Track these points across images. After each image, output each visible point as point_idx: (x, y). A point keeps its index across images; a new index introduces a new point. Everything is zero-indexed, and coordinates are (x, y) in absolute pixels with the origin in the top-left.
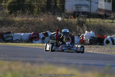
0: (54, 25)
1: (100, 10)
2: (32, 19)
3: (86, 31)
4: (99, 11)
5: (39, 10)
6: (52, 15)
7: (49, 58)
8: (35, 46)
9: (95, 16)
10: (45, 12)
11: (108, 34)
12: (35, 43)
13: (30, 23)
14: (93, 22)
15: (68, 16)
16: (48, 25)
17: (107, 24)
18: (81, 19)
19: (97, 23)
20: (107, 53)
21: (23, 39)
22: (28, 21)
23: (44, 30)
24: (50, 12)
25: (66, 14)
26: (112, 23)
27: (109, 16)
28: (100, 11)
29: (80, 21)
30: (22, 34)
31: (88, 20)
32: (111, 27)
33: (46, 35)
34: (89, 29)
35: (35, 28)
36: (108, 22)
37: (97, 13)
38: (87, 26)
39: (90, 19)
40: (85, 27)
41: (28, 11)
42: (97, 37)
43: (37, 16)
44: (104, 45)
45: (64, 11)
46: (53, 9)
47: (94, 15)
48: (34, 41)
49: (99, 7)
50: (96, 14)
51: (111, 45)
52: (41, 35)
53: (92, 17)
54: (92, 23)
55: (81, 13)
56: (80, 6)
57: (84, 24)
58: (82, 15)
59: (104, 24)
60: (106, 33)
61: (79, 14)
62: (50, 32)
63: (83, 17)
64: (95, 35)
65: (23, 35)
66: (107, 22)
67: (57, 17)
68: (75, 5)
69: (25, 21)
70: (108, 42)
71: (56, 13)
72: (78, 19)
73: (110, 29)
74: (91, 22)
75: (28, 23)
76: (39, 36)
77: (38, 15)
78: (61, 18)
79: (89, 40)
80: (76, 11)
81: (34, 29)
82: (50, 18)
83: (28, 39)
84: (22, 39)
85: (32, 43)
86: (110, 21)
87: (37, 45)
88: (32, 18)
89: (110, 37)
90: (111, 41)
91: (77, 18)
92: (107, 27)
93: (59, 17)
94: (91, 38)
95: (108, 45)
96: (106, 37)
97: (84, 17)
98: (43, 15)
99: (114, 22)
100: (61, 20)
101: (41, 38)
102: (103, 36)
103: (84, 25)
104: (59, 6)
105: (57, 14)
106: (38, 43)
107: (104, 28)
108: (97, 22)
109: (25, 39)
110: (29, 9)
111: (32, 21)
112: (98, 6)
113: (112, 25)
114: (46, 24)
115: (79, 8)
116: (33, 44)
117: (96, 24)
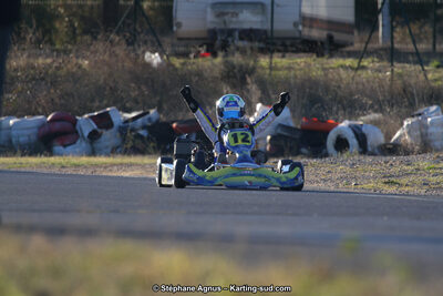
0: (133, 85)
1: (310, 21)
2: (49, 61)
3: (259, 106)
4: (304, 26)
5: (75, 29)
6: (125, 46)
7: (116, 211)
8: (63, 167)
9: (292, 46)
10: (98, 33)
11: (341, 112)
12: (60, 155)
13: (43, 79)
14: (282, 68)
15: (186, 46)
16: (112, 85)
17: (339, 74)
18: (237, 59)
19: (298, 73)
20: (342, 187)
21: (14, 140)
22: (32, 72)
23: (97, 104)
24: (118, 33)
25: (180, 39)
26: (357, 69)
27: (344, 45)
28: (311, 27)
29: (234, 67)
30: (11, 122)
31: (264, 61)
32: (354, 87)
33: (104, 121)
34: (269, 96)
35: (61, 97)
36: (342, 66)
37: (297, 35)
38: (262, 84)
39: (271, 58)
40: (253, 88)
41: (34, 34)
42: (299, 127)
43: (66, 52)
44: (327, 155)
45: (172, 27)
46: (129, 21)
47: (288, 43)
48: (58, 148)
49: (306, 10)
50: (294, 39)
51: (356, 157)
52: (85, 123)
53: (279, 51)
54: (281, 73)
55: (237, 34)
56: (230, 10)
57: (249, 75)
58: (240, 44)
59: (326, 75)
60: (335, 109)
61: (230, 39)
62: (119, 110)
63: (245, 52)
64: (294, 117)
65: (15, 123)
66: (337, 68)
67: (144, 52)
68: (214, 5)
69: (23, 70)
70: (342, 144)
71: (142, 36)
72: (224, 57)
73: (351, 94)
74: (276, 69)
75: (34, 79)
76: (77, 128)
77: (69, 47)
78: (162, 58)
79: (269, 138)
80: (218, 27)
81: (57, 100)
82: (116, 56)
83: (34, 138)
84: (10, 141)
85: (51, 153)
86: (349, 62)
87: (69, 161)
88: (47, 57)
89: (350, 126)
90: (353, 142)
91: (221, 54)
92: (339, 87)
93: (154, 52)
94: (279, 131)
95: (345, 156)
96: (336, 125)
97: (249, 52)
98: (92, 47)
99: (364, 68)
100: (159, 65)
101: (86, 134)
102: (323, 122)
103: (249, 80)
104: (151, 8)
105: (145, 42)
106: (75, 154)
107: (327, 89)
108: (301, 69)
109: (21, 139)
110: (34, 22)
111: (50, 72)
112: (300, 6)
113: (357, 79)
114: (102, 81)
115: (227, 13)
116: (52, 159)
117: (296, 77)
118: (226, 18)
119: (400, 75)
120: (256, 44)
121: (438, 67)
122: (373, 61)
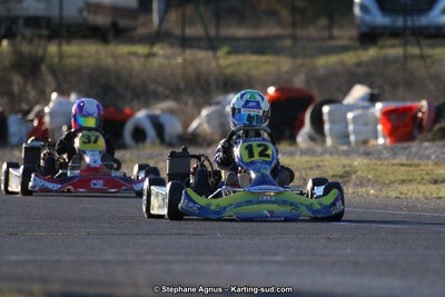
1: (97, 8)
3: (54, 96)
4: (89, 11)
14: (73, 56)
18: (25, 48)
26: (148, 56)
28: (96, 13)
31: (53, 49)
37: (81, 21)
38: (53, 72)
39: (60, 45)
47: (73, 29)
55: (21, 22)
58: (28, 32)
59: (116, 63)
61: (14, 28)
66: (124, 56)
70: (139, 135)
74: (66, 57)
86: (141, 49)
90: (151, 132)
99: (155, 55)
103: (44, 69)
108: (90, 57)
113: (148, 67)
118: (12, 5)
119: (192, 63)
120: (45, 32)
121: (229, 53)
122: (163, 49)
